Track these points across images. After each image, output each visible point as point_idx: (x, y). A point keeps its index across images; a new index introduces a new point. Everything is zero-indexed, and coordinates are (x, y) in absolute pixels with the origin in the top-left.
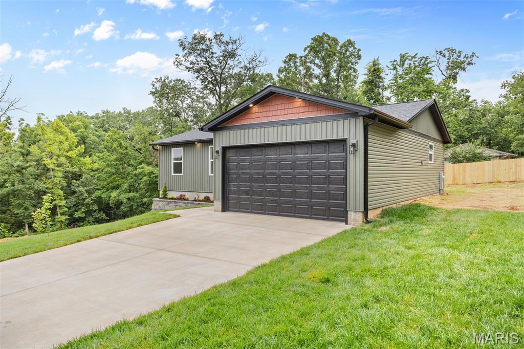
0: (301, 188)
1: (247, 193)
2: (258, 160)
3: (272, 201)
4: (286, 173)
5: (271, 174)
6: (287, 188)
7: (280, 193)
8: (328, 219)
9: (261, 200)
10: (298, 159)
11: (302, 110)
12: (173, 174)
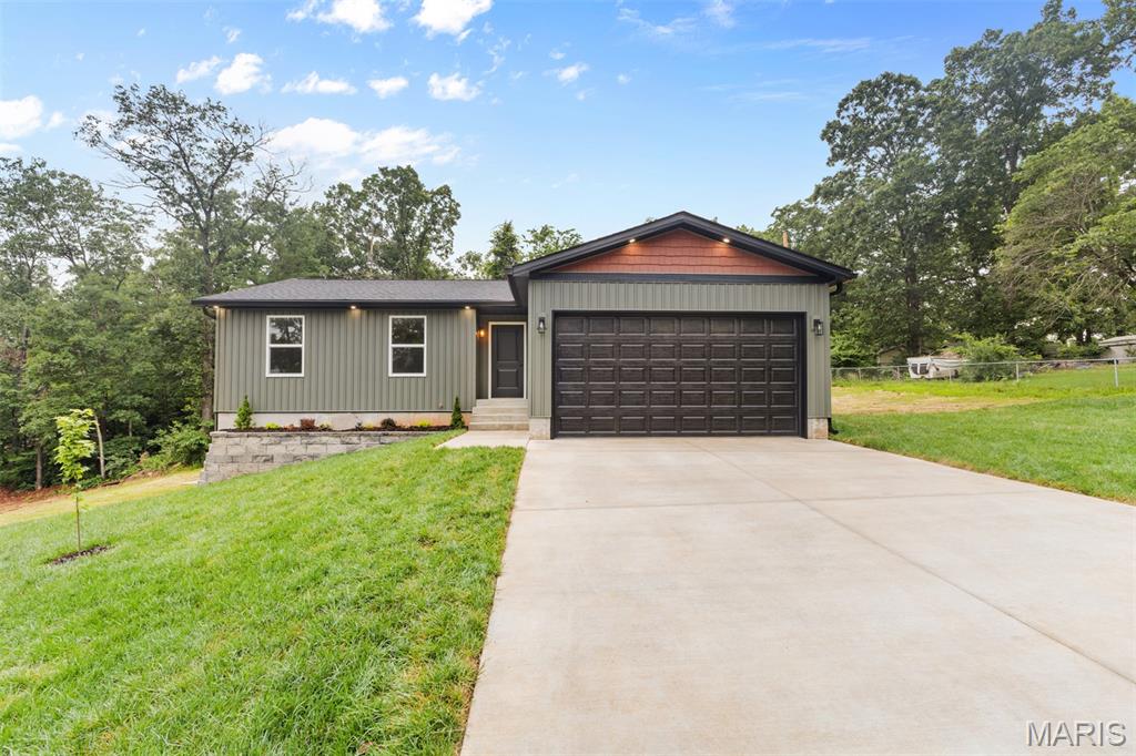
0: (721, 388)
1: (608, 400)
2: (633, 341)
3: (665, 412)
4: (693, 362)
5: (661, 364)
6: (696, 388)
7: (680, 397)
8: (769, 435)
9: (641, 412)
10: (717, 341)
11: (730, 262)
12: (268, 374)
